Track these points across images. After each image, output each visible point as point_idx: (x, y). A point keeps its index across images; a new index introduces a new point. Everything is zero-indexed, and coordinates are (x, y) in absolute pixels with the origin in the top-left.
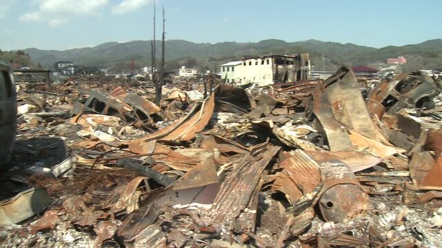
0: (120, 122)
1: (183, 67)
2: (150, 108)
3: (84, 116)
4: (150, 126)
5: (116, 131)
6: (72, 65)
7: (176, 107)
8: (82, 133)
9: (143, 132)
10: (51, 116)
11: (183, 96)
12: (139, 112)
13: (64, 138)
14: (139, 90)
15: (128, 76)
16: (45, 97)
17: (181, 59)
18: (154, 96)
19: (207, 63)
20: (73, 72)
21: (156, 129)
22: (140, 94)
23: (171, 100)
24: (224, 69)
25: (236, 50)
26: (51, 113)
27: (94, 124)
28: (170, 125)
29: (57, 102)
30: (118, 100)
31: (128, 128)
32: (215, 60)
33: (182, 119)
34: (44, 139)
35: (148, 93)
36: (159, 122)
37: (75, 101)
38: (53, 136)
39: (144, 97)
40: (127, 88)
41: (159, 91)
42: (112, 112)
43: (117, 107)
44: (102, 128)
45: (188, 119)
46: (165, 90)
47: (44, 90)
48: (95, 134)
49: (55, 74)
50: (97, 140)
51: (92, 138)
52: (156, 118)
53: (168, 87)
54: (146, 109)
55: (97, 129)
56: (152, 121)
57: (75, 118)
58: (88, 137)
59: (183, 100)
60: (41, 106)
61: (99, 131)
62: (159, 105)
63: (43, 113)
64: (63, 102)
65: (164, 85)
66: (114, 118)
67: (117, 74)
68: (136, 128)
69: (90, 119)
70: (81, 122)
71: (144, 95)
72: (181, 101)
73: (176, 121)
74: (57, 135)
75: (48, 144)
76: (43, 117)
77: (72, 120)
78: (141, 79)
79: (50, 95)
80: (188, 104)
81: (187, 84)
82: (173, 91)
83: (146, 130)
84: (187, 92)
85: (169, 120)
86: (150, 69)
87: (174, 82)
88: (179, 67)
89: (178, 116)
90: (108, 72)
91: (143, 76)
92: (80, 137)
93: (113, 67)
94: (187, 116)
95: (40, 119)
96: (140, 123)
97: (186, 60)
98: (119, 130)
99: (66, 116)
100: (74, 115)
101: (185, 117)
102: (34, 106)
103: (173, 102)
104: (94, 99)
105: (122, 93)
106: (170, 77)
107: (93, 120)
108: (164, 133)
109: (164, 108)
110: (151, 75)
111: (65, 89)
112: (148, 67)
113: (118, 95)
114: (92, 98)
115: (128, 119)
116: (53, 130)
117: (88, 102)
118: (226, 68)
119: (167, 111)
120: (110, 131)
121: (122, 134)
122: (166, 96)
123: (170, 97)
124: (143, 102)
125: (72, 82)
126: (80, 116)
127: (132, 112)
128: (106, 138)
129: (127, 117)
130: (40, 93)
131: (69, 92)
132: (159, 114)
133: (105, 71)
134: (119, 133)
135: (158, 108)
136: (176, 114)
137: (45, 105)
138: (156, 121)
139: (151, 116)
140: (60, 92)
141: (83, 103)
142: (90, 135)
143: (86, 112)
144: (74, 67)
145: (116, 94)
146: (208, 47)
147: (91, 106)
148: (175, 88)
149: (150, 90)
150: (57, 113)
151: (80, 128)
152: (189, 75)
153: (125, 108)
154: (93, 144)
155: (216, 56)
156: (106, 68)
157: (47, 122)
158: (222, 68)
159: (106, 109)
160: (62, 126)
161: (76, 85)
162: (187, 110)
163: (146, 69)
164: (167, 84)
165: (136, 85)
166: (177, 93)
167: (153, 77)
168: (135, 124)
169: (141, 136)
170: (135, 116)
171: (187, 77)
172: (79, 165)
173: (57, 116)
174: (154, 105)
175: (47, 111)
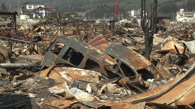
0: (100, 78)
1: (182, 10)
2: (139, 62)
3: (57, 69)
4: (138, 84)
5: (95, 89)
6: (43, 6)
7: (171, 61)
8: (55, 90)
9: (129, 92)
10: (18, 68)
11: (180, 47)
12: (124, 66)
13: (31, 95)
14: (123, 39)
15: (110, 22)
16: (10, 44)
18: (143, 47)
20: (44, 15)
21: (145, 88)
22: (125, 44)
23: (164, 53)
26: (17, 64)
27: (69, 79)
28: (163, 84)
29: (24, 50)
30: (98, 51)
31: (111, 86)
33: (179, 78)
34: (8, 96)
35: (135, 43)
36: (149, 80)
37: (47, 50)
38: (19, 92)
39: (131, 48)
40: (109, 37)
41: (150, 40)
42: (91, 65)
43: (98, 59)
44: (80, 84)
45: (187, 77)
46: (157, 40)
47: (9, 35)
48: (71, 92)
49: (23, 17)
50: (73, 98)
51: (67, 96)
52: (146, 74)
53: (161, 36)
54: (132, 63)
55: (73, 86)
56: (140, 78)
57: (47, 71)
58: (63, 95)
59: (181, 52)
60: (6, 55)
61: (75, 89)
62: (149, 59)
63: (8, 64)
64: (32, 51)
65: (156, 32)
66: (93, 73)
67: (97, 17)
68: (120, 86)
69: (63, 73)
70: (54, 76)
71: (130, 45)
72: (178, 54)
73: (171, 79)
74: (24, 91)
75: (14, 101)
76: (8, 69)
77: (43, 74)
78: (127, 25)
79: (17, 42)
80: (187, 58)
81: (186, 32)
82: (167, 42)
83: (132, 89)
84: (186, 43)
85: (161, 78)
86: (139, 12)
87: (169, 29)
88: (177, 10)
89: (173, 73)
90: (87, 16)
91: (130, 22)
92: (53, 95)
93: (93, 9)
94: (187, 73)
95: (5, 72)
96: (125, 80)
98: (99, 88)
99: (36, 69)
100: (46, 68)
101: (184, 75)
103: (167, 55)
104: (70, 49)
105: (103, 42)
106: (164, 23)
107: (68, 75)
108: (156, 93)
109: (155, 62)
110: (139, 21)
111: (34, 36)
112: (136, 10)
113: (98, 44)
114: (67, 48)
115: (110, 75)
116: (20, 84)
117: (62, 53)
119: (159, 66)
120: (89, 89)
121: (103, 92)
122: (158, 47)
123: (163, 49)
124: (129, 55)
125: (42, 28)
126: (52, 69)
127: (115, 66)
128: (83, 96)
129: (109, 72)
130: (4, 39)
131: (39, 39)
132: (149, 69)
133: (83, 14)
134: (100, 92)
135: (148, 63)
136: (170, 70)
137: (10, 54)
138: (145, 78)
139: (139, 71)
140: (29, 38)
141: (57, 53)
142: (64, 93)
143: (59, 65)
144: (45, 9)
145: (96, 44)
147: (65, 57)
148: (170, 38)
149: (138, 39)
150: (24, 64)
151: (52, 83)
152: (188, 20)
153: (107, 60)
154: (67, 103)
156: (83, 11)
157: (13, 75)
159: (84, 61)
160: (30, 80)
161: (48, 31)
162: (186, 65)
163: (133, 13)
164: (160, 32)
165: (121, 34)
166: (172, 44)
167: (143, 23)
168: (120, 81)
169: (127, 96)
170: (119, 71)
171: (186, 24)
173: (24, 68)
174: (143, 58)
175: (12, 62)
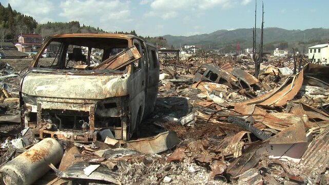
0: (228, 89)
1: (277, 49)
2: (251, 80)
3: (202, 83)
4: (251, 93)
5: (225, 96)
6: (194, 46)
7: (271, 80)
8: (201, 96)
9: (245, 98)
10: (180, 82)
11: (276, 71)
12: (242, 82)
13: (188, 98)
14: (242, 66)
15: (234, 56)
16: (176, 69)
17: (275, 43)
18: (254, 71)
19: (297, 46)
20: (195, 51)
21: (255, 96)
22: (243, 69)
23: (266, 75)
24: (311, 50)
25: (323, 35)
26: (179, 80)
27: (209, 89)
28: (266, 93)
29: (183, 72)
30: (227, 73)
31: (234, 94)
32: (303, 43)
33: (276, 90)
34: (174, 98)
35: (249, 68)
36: (258, 91)
37: (196, 72)
38: (181, 96)
39: (246, 71)
40: (233, 64)
41: (258, 67)
42: (222, 81)
43: (226, 78)
44: (215, 92)
45: (281, 90)
46: (262, 67)
47: (175, 63)
48: (211, 97)
49: (183, 53)
50: (212, 101)
51: (208, 99)
52: (256, 87)
53: (265, 64)
54: (248, 80)
55: (211, 94)
56: (253, 90)
57: (196, 84)
58: (206, 98)
59: (277, 75)
60: (173, 75)
61: (213, 95)
62: (257, 78)
63: (174, 80)
64: (188, 72)
65: (262, 62)
66: (224, 86)
67: (226, 53)
68: (240, 94)
69: (206, 86)
70: (200, 87)
71: (246, 70)
72: (275, 75)
73: (271, 91)
74: (183, 96)
75: (177, 101)
76: (174, 83)
77: (194, 86)
78: (244, 58)
79: (179, 67)
80: (280, 78)
81: (280, 62)
82: (268, 68)
83: (247, 96)
84: (279, 69)
85: (265, 90)
86: (252, 50)
87: (270, 60)
88: (274, 49)
89: (272, 87)
90: (220, 52)
91: (246, 56)
92: (199, 98)
93: (223, 48)
94: (280, 87)
95: (172, 84)
96: (243, 90)
97: (280, 43)
98: (227, 95)
99: (190, 83)
100: (195, 82)
101: (279, 88)
102: (168, 75)
103: (268, 76)
104: (210, 71)
105: (230, 68)
106: (266, 57)
107: (209, 87)
108: (262, 99)
109: (261, 80)
110: (252, 55)
111: (189, 63)
112: (249, 48)
113: (227, 69)
114: (208, 71)
115: (234, 87)
116: (181, 92)
117: (205, 74)
118: (313, 50)
119: (263, 82)
120: (221, 95)
121: (230, 98)
122: (263, 71)
123: (265, 72)
124: (245, 75)
125: (194, 59)
126: (200, 83)
127: (237, 82)
128: (218, 100)
129: (233, 86)
130: (172, 66)
131: (192, 65)
132: (257, 84)
133: (218, 51)
134: (228, 97)
135: (257, 80)
136: (270, 85)
137: (176, 74)
138: (255, 90)
139: (251, 86)
140: (186, 65)
141: (202, 74)
142: (207, 97)
143: (204, 81)
144: (196, 48)
145: (226, 69)
146: (299, 33)
147: (207, 76)
148: (270, 65)
149: (251, 66)
150: (183, 80)
151: (199, 91)
152: (281, 55)
153: (232, 79)
154: (208, 104)
155: (304, 40)
156: (218, 49)
157: (177, 86)
158: (309, 50)
159: (218, 78)
160: (187, 90)
161: (197, 61)
162: (279, 82)
163: (248, 50)
164: (264, 62)
165: (240, 63)
166: (271, 69)
167: (254, 56)
168: (240, 91)
169: (244, 100)
170: (239, 85)
171: (280, 57)
172: (199, 118)
173: (183, 82)
174: (254, 77)
175: (176, 79)
